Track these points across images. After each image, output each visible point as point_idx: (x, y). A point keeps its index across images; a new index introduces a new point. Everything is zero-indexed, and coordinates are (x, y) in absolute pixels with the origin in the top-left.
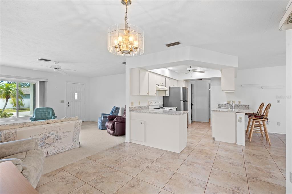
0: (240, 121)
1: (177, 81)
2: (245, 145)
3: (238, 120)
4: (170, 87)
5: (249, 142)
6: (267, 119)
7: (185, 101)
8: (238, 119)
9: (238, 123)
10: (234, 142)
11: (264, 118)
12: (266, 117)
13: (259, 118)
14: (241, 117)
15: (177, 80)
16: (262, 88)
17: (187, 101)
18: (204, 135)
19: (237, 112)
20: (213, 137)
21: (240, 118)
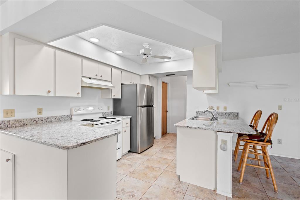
0: (224, 148)
1: (139, 77)
2: (233, 195)
3: (221, 146)
4: (122, 84)
5: (239, 183)
6: (270, 142)
7: (149, 106)
8: (219, 143)
9: (219, 150)
10: (212, 188)
11: (266, 140)
12: (269, 139)
13: (257, 140)
14: (226, 141)
15: (140, 75)
16: (257, 87)
17: (153, 106)
18: (168, 164)
19: (217, 129)
20: (178, 174)
21: (224, 142)
